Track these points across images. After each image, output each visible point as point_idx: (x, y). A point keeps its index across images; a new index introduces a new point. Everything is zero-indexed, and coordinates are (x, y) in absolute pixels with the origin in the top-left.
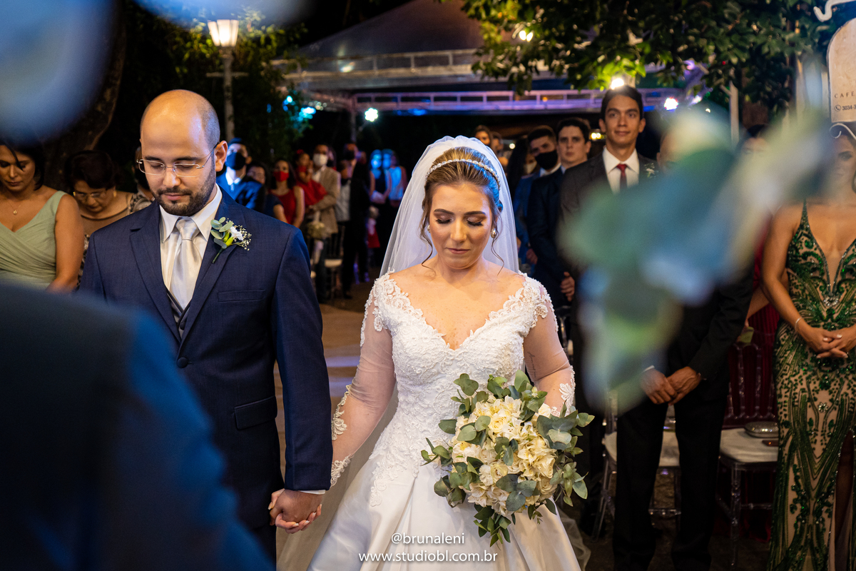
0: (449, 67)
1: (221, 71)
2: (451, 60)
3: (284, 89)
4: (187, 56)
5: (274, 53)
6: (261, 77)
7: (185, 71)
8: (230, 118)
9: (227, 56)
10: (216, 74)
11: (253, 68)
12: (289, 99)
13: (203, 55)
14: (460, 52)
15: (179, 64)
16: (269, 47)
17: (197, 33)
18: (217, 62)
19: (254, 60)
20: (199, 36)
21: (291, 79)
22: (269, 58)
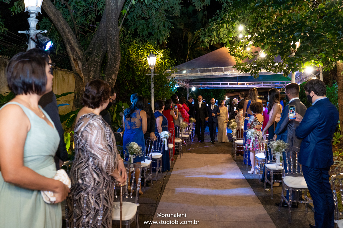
0: (223, 72)
1: (150, 73)
2: (224, 70)
4: (140, 69)
5: (167, 68)
6: (163, 75)
8: (153, 88)
9: (152, 68)
10: (149, 74)
11: (160, 72)
13: (145, 68)
14: (226, 67)
15: (137, 71)
16: (165, 66)
17: (143, 61)
18: (149, 71)
19: (161, 70)
20: (144, 63)
21: (172, 76)
22: (165, 70)
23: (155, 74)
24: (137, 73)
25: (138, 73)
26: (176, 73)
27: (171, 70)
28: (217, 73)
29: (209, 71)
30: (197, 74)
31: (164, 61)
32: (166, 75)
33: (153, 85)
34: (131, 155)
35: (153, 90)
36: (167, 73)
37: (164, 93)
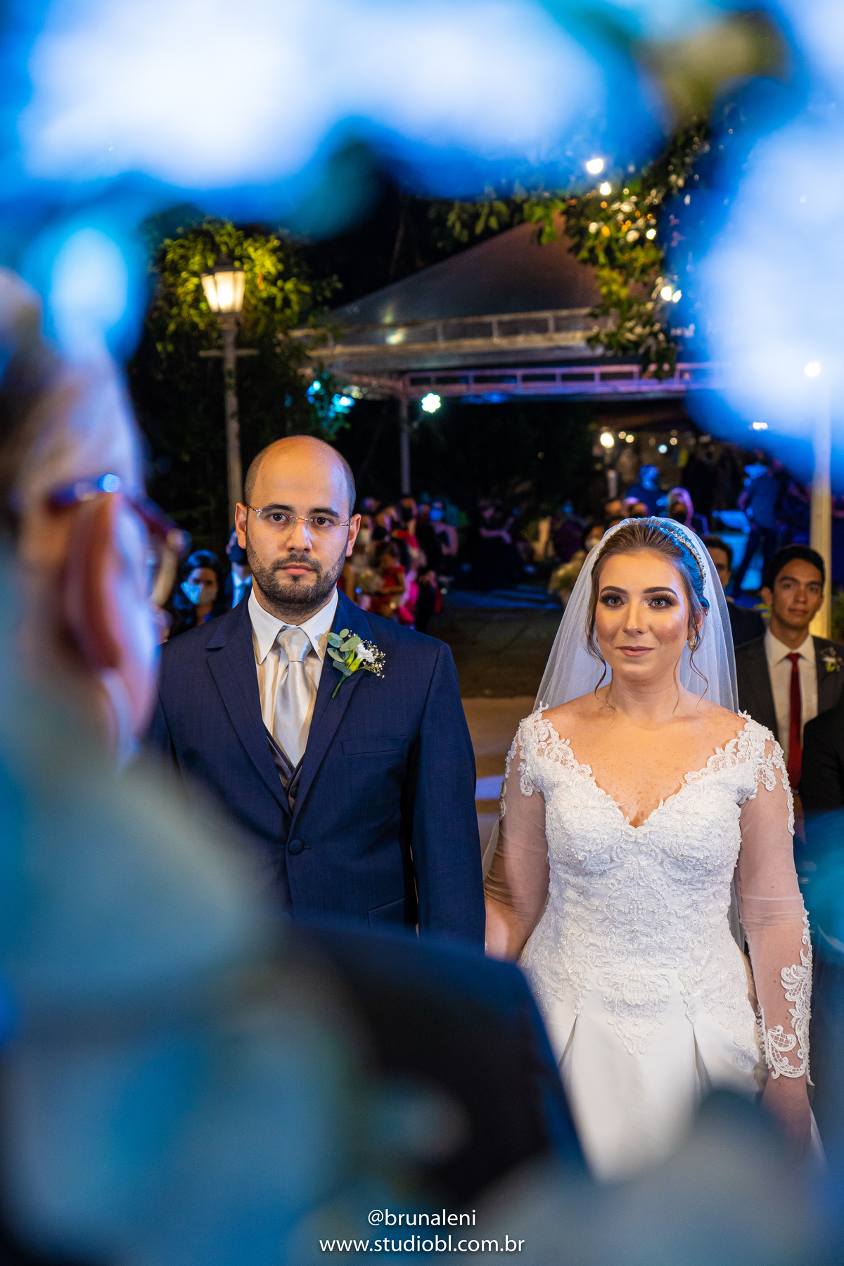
0: (548, 335)
1: (221, 348)
2: (551, 324)
3: (308, 372)
4: (172, 327)
5: (295, 321)
6: (276, 355)
7: (170, 348)
8: (233, 416)
9: (229, 326)
10: (213, 353)
11: (264, 342)
12: (317, 386)
13: (194, 326)
14: (564, 313)
15: (161, 339)
16: (288, 312)
17: (187, 294)
18: (215, 335)
20: (189, 299)
21: (319, 358)
22: (287, 328)
23: (243, 352)
24: (159, 347)
25: (164, 348)
27: (315, 327)
28: (522, 341)
29: (486, 332)
30: (432, 345)
31: (282, 289)
33: (232, 402)
35: (233, 427)
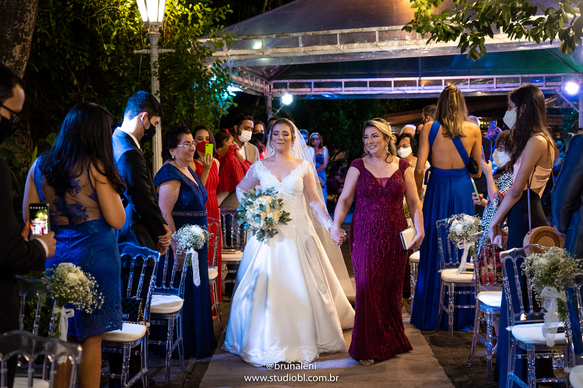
0: (375, 44)
1: (148, 48)
2: (377, 36)
4: (115, 34)
9: (155, 33)
13: (131, 33)
15: (107, 42)
18: (145, 40)
19: (181, 38)
21: (217, 57)
22: (195, 37)
23: (164, 51)
24: (105, 47)
25: (109, 48)
26: (230, 47)
27: (214, 37)
28: (357, 48)
29: (331, 40)
30: (296, 49)
31: (192, 9)
32: (198, 53)
33: (156, 84)
34: (60, 306)
36: (201, 48)
37: (191, 110)
